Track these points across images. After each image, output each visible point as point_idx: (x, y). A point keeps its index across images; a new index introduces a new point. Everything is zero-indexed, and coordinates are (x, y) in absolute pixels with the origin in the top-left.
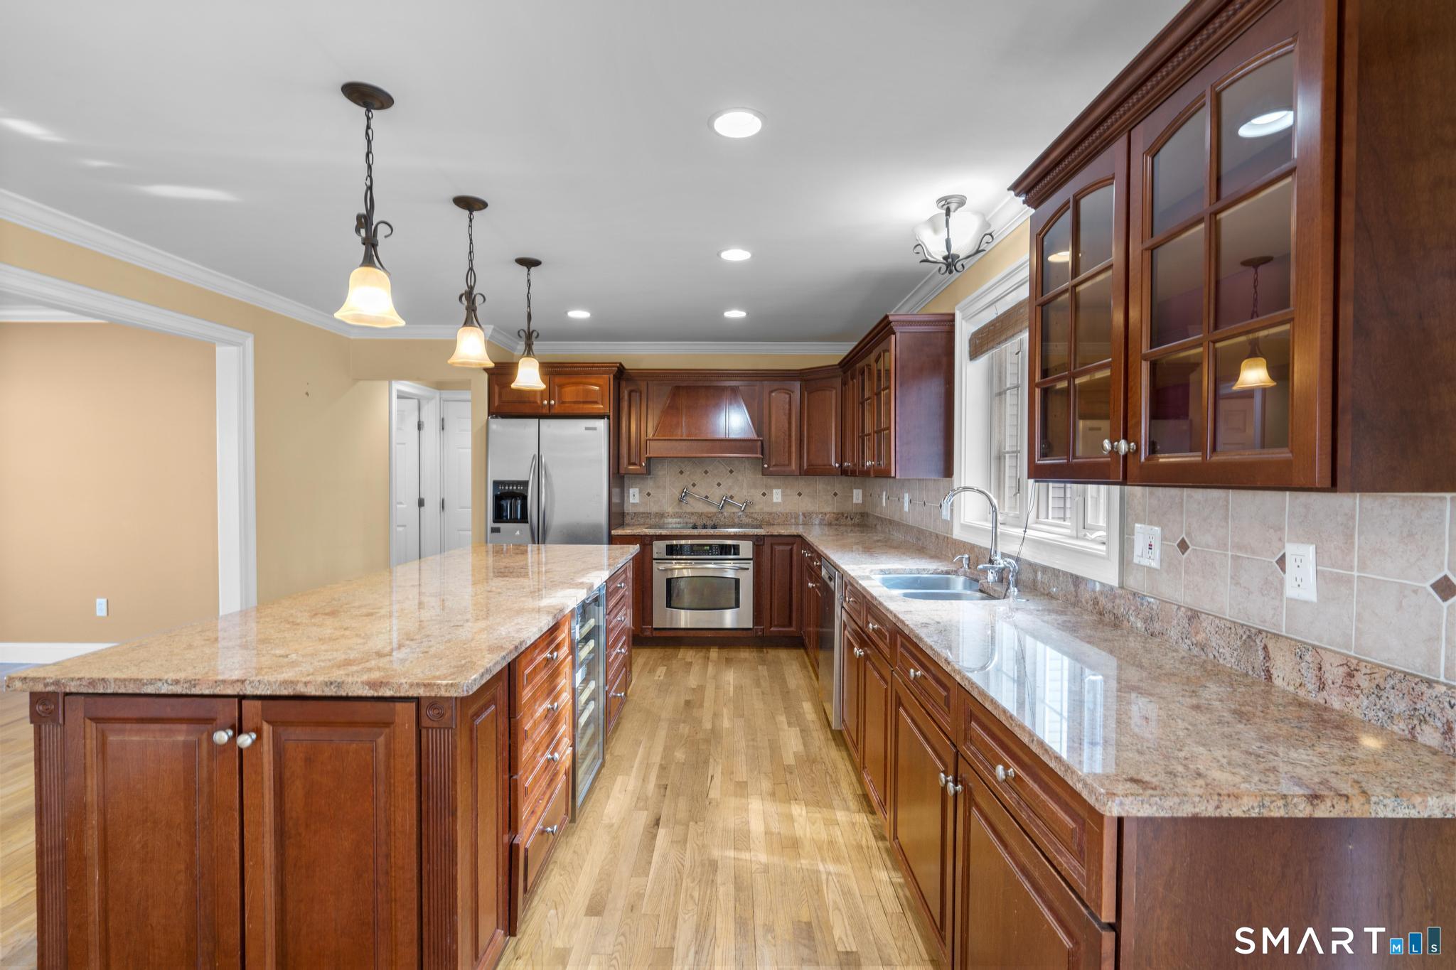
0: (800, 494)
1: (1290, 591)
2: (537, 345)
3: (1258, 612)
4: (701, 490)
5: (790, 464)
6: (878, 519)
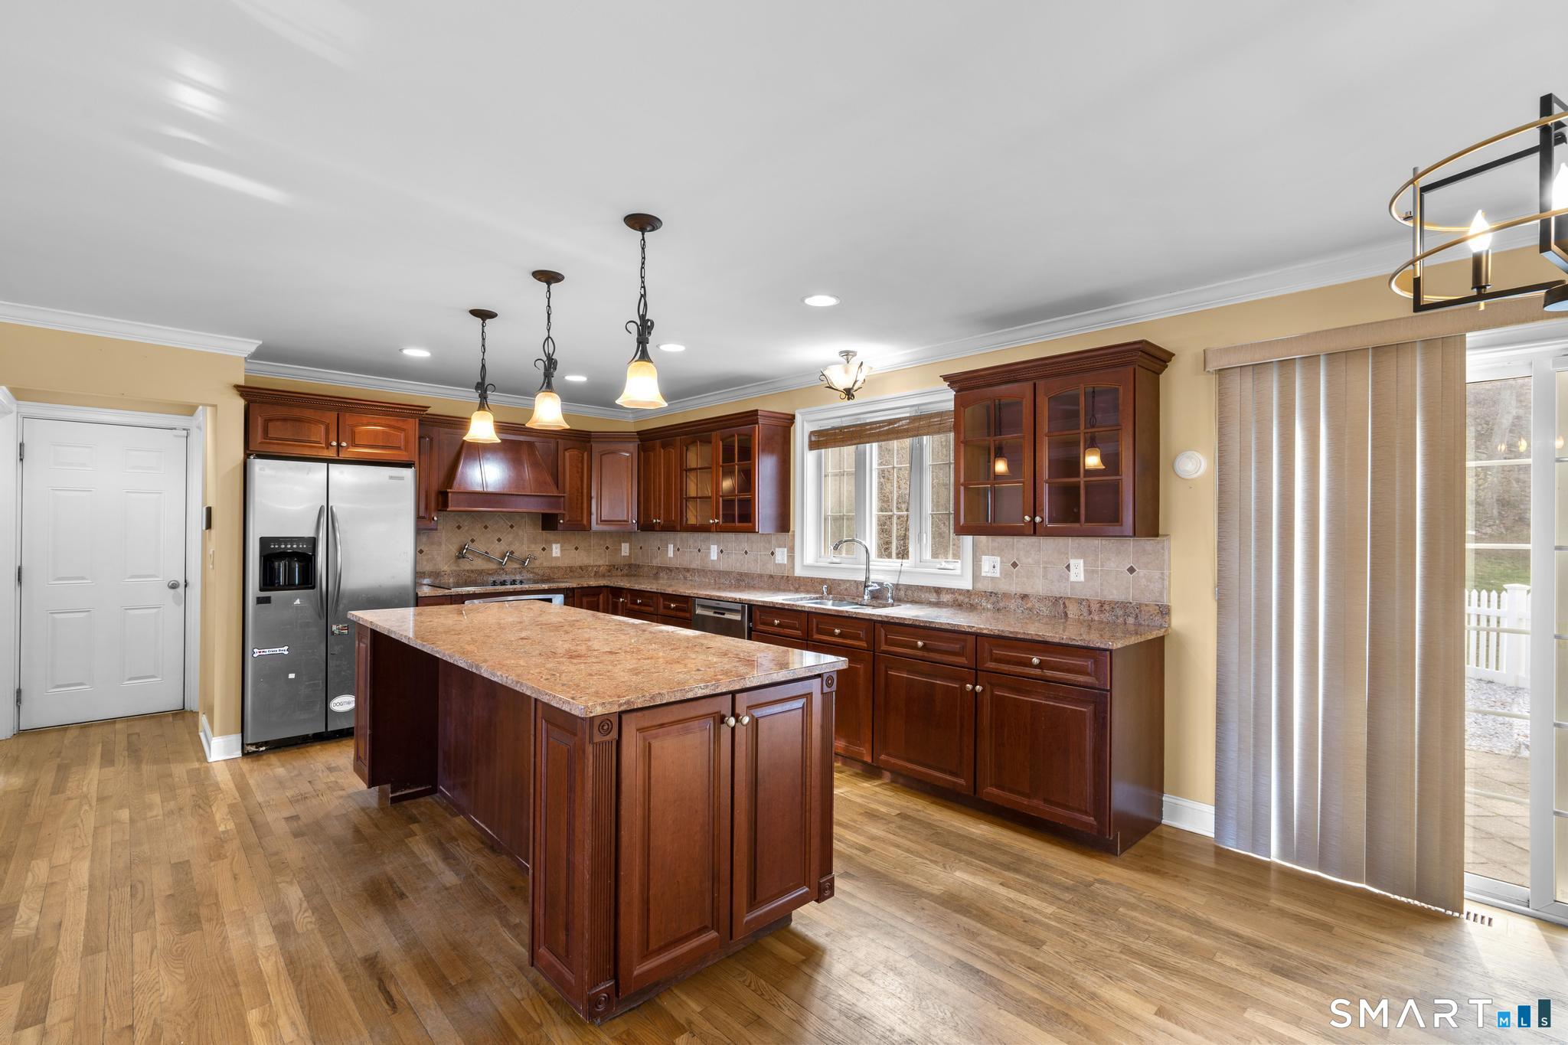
0: (577, 549)
1: (1073, 578)
2: (492, 397)
3: (1058, 589)
4: (480, 547)
5: (582, 520)
6: (660, 569)
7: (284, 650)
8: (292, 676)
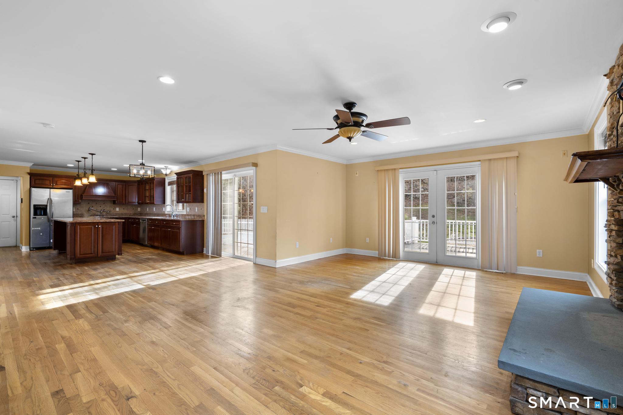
0: (124, 209)
4: (95, 208)
5: (123, 202)
6: (146, 214)
7: (40, 228)
8: (41, 234)
